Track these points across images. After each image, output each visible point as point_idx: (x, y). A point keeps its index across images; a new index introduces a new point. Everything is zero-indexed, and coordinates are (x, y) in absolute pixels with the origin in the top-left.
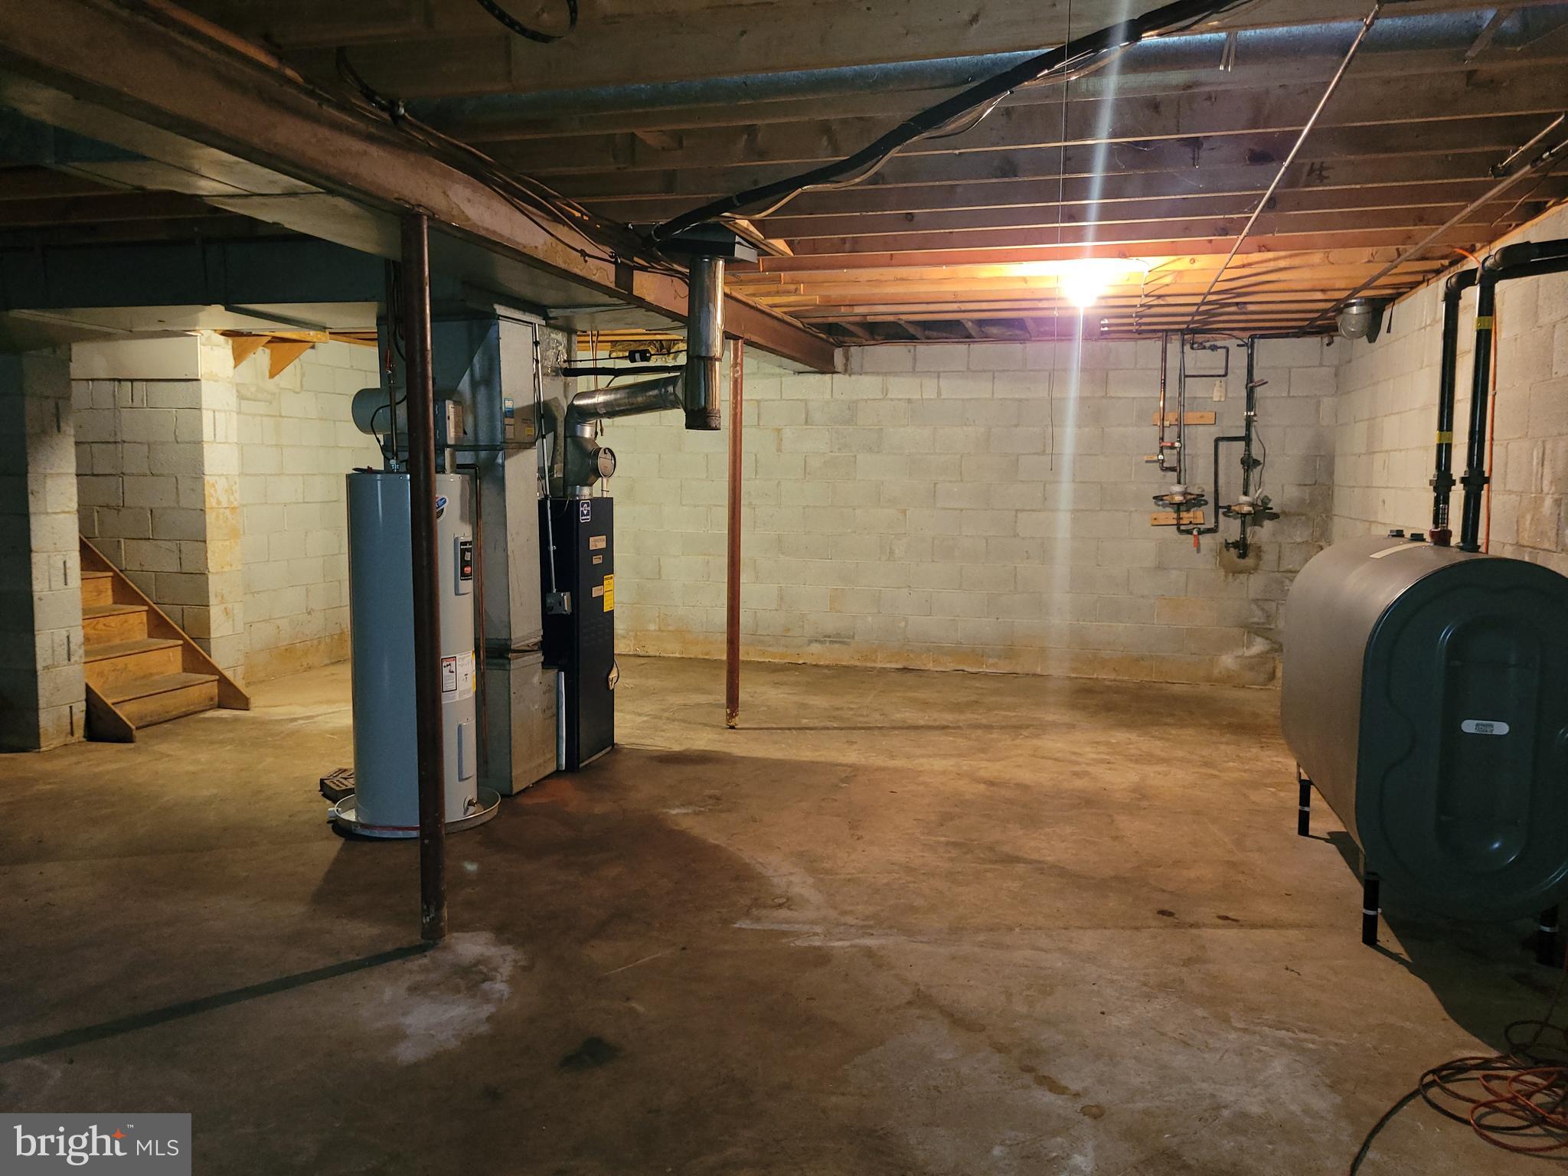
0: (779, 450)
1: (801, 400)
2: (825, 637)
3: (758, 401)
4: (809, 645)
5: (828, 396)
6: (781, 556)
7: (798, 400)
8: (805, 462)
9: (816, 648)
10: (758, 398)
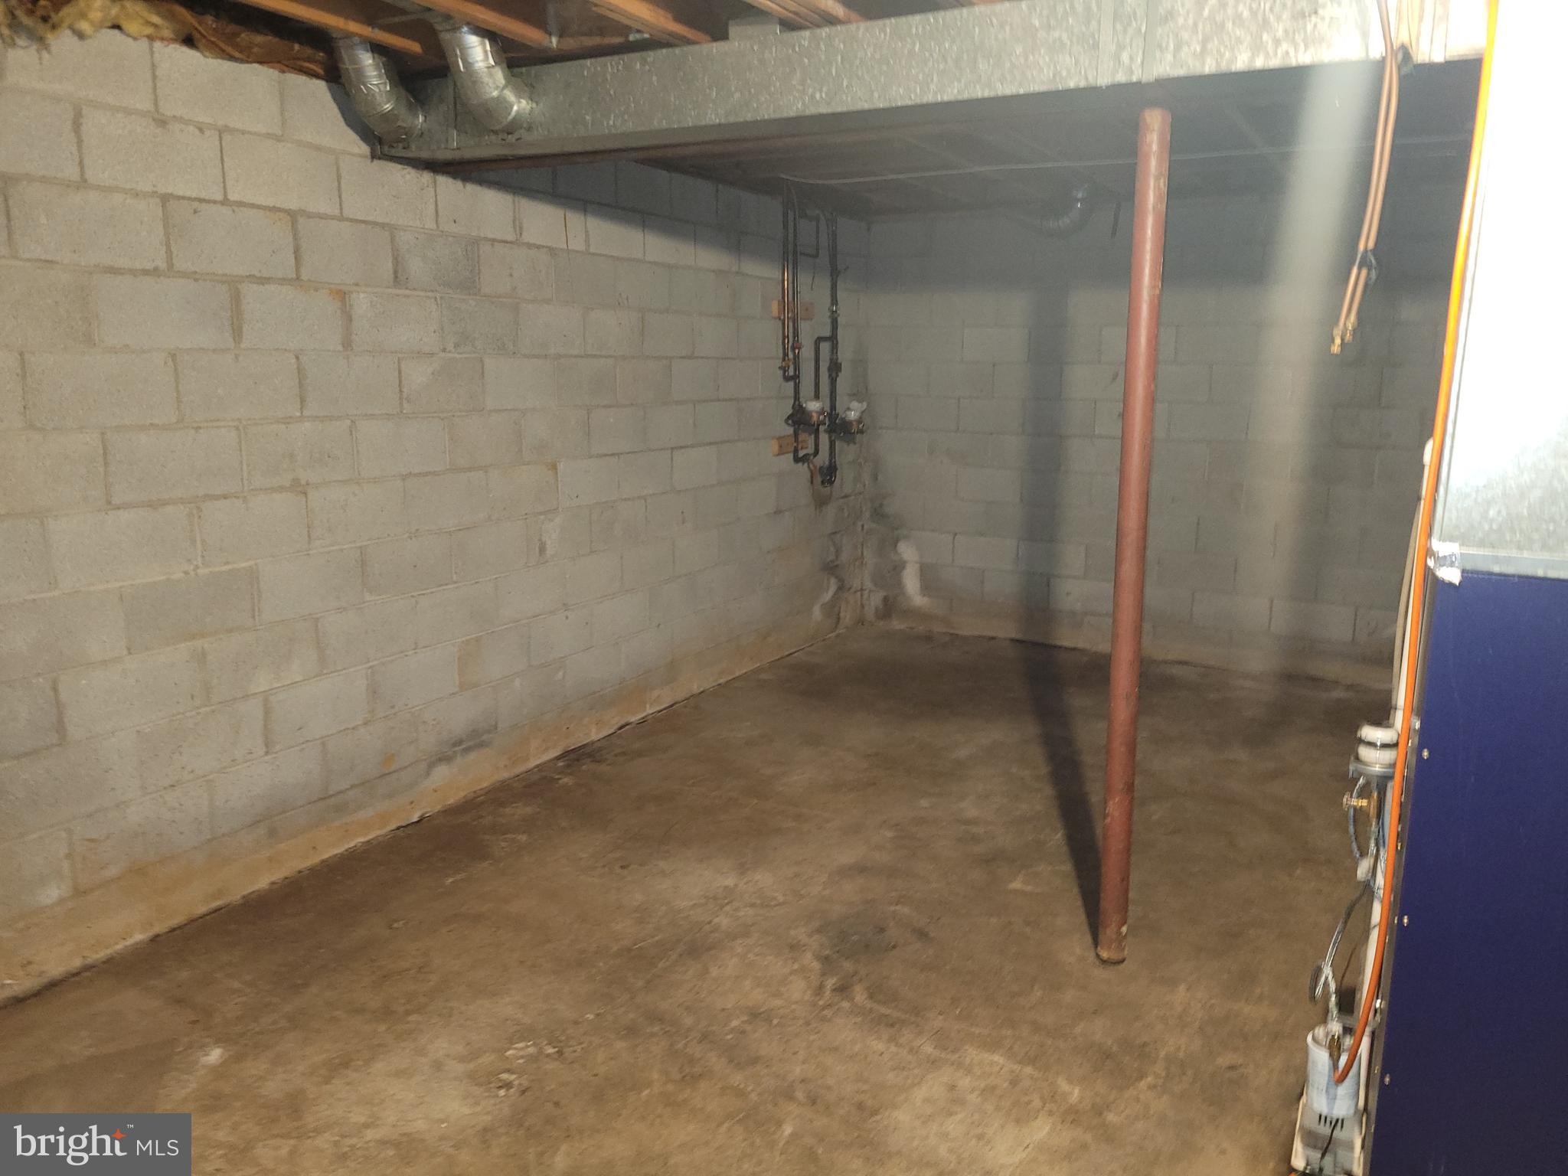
0: (347, 344)
1: (383, 226)
2: (455, 745)
3: (293, 215)
4: (428, 774)
5: (430, 224)
6: (368, 597)
7: (375, 224)
8: (400, 372)
9: (442, 772)
10: (293, 204)
